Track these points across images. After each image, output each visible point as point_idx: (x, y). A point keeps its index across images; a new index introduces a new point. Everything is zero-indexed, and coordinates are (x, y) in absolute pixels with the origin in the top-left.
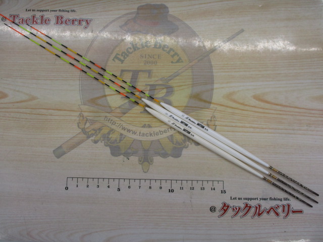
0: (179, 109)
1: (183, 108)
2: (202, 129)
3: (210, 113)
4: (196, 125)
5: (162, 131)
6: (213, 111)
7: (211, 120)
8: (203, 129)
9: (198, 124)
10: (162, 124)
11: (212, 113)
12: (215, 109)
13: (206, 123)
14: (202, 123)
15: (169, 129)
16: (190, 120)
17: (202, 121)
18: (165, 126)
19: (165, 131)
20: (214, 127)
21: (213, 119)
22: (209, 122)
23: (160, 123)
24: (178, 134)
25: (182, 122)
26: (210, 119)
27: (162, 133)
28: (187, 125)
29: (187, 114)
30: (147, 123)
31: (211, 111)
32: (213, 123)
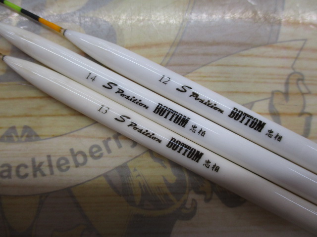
0: (149, 57)
1: (165, 50)
2: (252, 133)
3: (279, 62)
4: (224, 119)
5: (81, 153)
6: (293, 53)
7: (286, 94)
8: (261, 136)
9: (236, 115)
10: (82, 122)
11: (289, 63)
12: (299, 44)
13: (264, 106)
14: (250, 105)
15: (112, 143)
16: (195, 95)
17: (251, 98)
18: (93, 130)
19: (95, 153)
20: (302, 119)
21: (293, 88)
22: (278, 100)
23: (73, 121)
24: (148, 160)
25: (160, 111)
26: (282, 88)
27: (80, 159)
28: (182, 121)
29: (185, 74)
30: (20, 123)
31: (284, 53)
32: (294, 104)
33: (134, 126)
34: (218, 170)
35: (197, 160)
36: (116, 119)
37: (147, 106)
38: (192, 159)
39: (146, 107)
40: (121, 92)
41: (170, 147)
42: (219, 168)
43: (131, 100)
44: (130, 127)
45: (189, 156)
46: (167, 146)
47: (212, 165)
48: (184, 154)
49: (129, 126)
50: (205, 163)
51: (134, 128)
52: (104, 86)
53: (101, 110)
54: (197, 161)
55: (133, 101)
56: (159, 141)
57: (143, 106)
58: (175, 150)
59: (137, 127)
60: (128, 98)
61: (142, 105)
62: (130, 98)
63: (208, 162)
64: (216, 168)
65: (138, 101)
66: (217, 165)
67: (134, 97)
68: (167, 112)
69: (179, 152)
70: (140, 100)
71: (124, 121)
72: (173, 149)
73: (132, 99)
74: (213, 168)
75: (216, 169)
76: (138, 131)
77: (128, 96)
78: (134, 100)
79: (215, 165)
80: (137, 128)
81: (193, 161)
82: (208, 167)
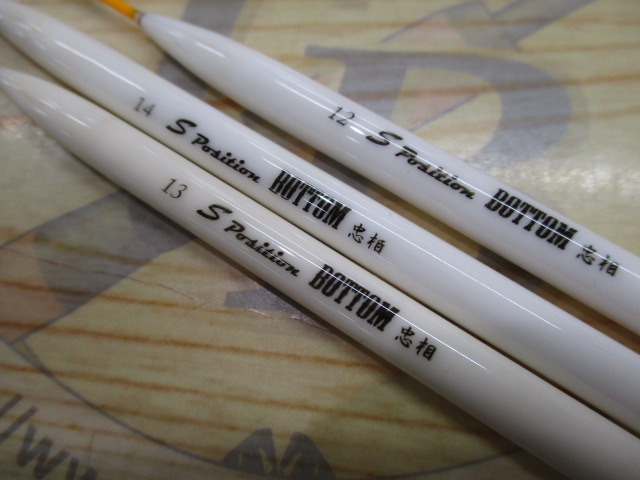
25: (285, 187)
28: (332, 214)
33: (238, 229)
34: (431, 355)
35: (380, 324)
36: (200, 212)
37: (257, 175)
38: (370, 322)
39: (254, 178)
40: (203, 142)
41: (317, 288)
42: (435, 349)
43: (222, 160)
44: (230, 232)
45: (363, 314)
46: (312, 284)
47: (416, 340)
48: (349, 308)
49: (226, 230)
50: (399, 333)
51: (237, 236)
52: (169, 128)
53: (169, 191)
54: (381, 328)
55: (228, 164)
56: (293, 271)
57: (249, 174)
58: (329, 294)
59: (244, 233)
60: (216, 154)
61: (245, 173)
62: (221, 156)
63: (408, 332)
64: (428, 350)
65: (237, 162)
66: (429, 342)
67: (229, 154)
68: (298, 191)
69: (338, 301)
70: (242, 162)
71: (217, 217)
72: (324, 292)
73: (224, 158)
74: (419, 348)
75: (426, 352)
76: (247, 243)
77: (217, 150)
78: (229, 161)
79: (424, 343)
80: (244, 237)
81: (371, 326)
82: (407, 346)
